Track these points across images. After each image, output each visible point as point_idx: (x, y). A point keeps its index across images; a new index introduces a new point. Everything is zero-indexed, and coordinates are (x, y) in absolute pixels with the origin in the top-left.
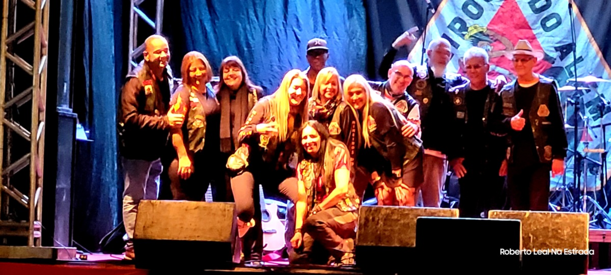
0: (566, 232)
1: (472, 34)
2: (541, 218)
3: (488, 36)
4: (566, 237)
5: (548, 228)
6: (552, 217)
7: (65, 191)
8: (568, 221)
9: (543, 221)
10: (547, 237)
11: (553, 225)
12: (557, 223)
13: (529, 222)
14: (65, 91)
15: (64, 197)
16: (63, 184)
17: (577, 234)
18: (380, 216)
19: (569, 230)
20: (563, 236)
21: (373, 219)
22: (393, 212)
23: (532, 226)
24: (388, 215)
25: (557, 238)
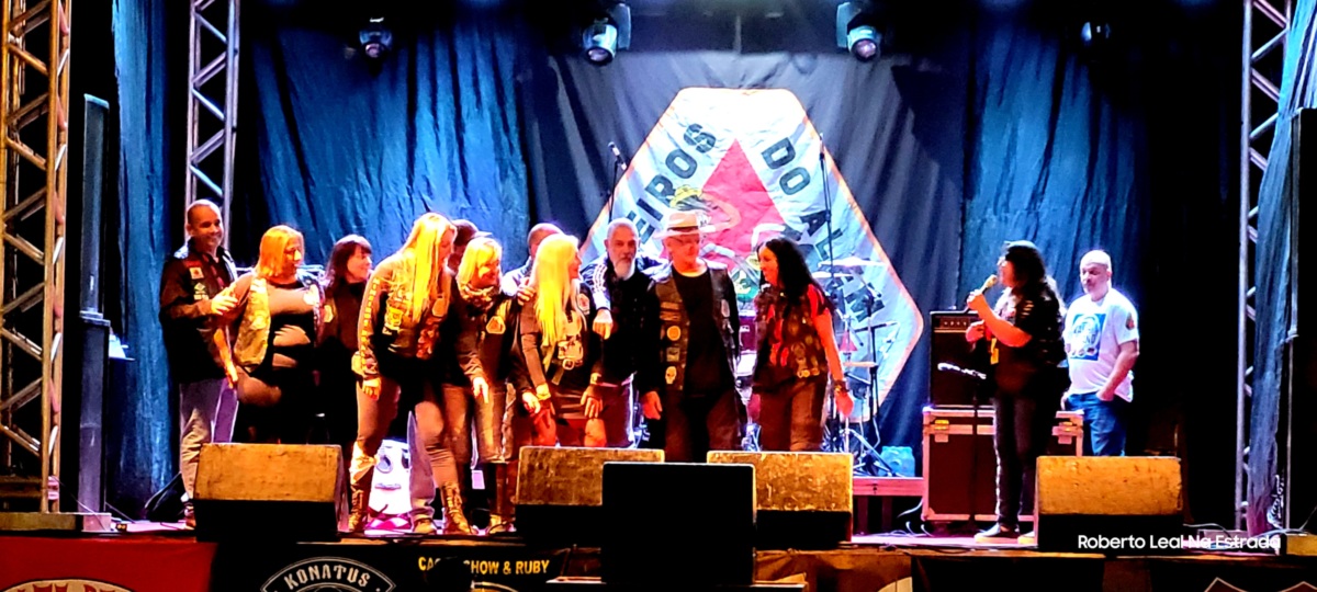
0: (820, 480)
1: (680, 198)
2: (784, 462)
3: (703, 201)
4: (819, 489)
5: (793, 475)
6: (799, 460)
7: (93, 432)
8: (823, 466)
9: (785, 466)
10: (792, 489)
11: (801, 472)
12: (807, 468)
13: (766, 467)
14: (92, 288)
15: (93, 441)
16: (92, 422)
17: (836, 483)
18: (551, 462)
19: (824, 478)
20: (816, 487)
21: (541, 466)
22: (568, 456)
23: (770, 473)
24: (561, 460)
25: (808, 491)
